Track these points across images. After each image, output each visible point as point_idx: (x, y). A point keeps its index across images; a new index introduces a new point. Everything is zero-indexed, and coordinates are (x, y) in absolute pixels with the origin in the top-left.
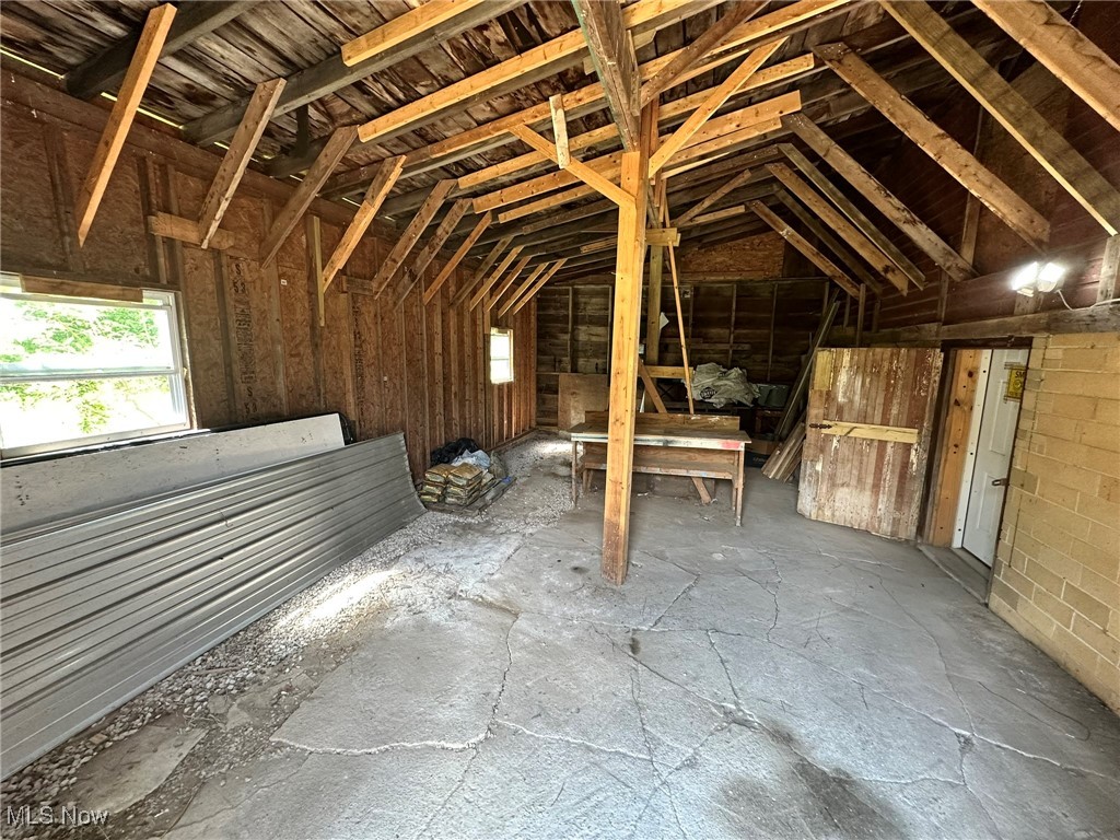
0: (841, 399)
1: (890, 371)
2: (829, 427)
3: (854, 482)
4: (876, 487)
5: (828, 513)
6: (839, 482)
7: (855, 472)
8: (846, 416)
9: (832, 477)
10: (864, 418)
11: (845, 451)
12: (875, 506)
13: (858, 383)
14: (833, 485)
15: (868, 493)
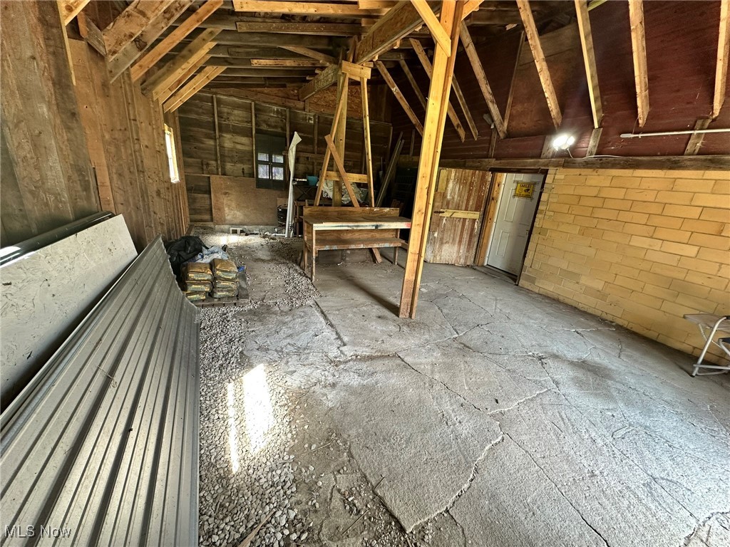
0: (448, 197)
1: (471, 182)
2: (443, 212)
3: (451, 241)
4: (460, 242)
5: (438, 258)
6: (445, 241)
7: (452, 236)
8: (450, 206)
9: (442, 239)
10: (458, 208)
11: (449, 225)
12: (458, 252)
13: (457, 189)
14: (442, 243)
15: (457, 245)
